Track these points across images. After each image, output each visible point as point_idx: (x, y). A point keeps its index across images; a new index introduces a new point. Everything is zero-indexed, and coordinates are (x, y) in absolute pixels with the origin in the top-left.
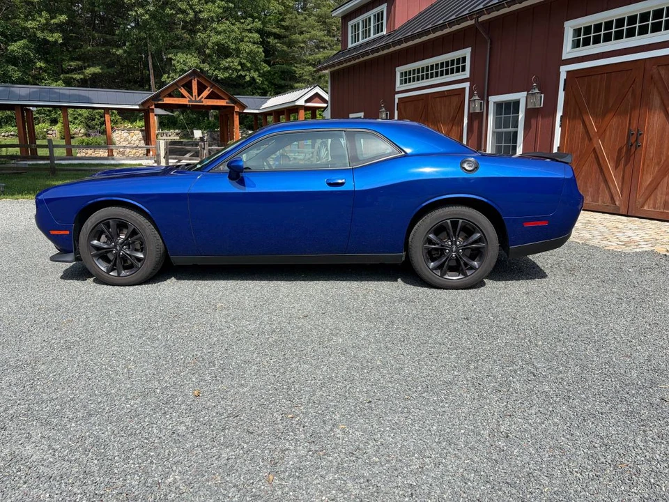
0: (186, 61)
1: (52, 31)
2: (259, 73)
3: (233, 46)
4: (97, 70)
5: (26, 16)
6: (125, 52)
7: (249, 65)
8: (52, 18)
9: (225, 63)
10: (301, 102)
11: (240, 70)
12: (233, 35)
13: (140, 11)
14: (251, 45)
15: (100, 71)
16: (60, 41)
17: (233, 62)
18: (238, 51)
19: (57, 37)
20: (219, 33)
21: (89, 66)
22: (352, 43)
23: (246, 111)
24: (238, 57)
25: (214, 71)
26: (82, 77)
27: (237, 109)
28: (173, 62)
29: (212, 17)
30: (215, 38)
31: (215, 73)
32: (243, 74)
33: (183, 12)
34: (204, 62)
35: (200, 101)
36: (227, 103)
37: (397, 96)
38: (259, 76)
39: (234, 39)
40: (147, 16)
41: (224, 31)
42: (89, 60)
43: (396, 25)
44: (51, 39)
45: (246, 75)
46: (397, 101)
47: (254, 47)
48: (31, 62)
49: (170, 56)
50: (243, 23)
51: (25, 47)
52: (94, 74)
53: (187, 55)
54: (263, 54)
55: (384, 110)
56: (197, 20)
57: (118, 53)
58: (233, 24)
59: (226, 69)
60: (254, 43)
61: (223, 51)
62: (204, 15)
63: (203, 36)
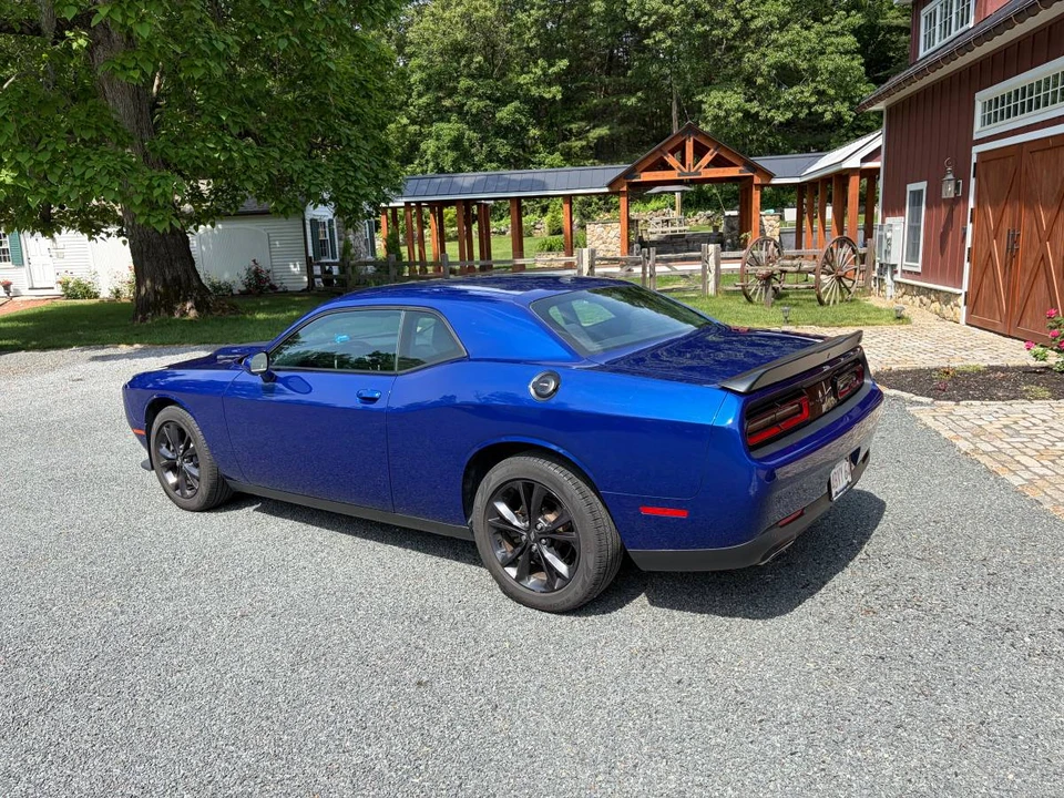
0: (723, 102)
1: (550, 85)
2: (852, 103)
3: (804, 65)
4: (603, 131)
5: (522, 68)
6: (640, 100)
7: (832, 92)
8: (551, 65)
9: (788, 95)
10: (854, 163)
11: (814, 104)
12: (805, 47)
13: (660, 35)
14: (837, 57)
15: (608, 132)
16: (559, 97)
17: (804, 93)
18: (814, 72)
19: (555, 92)
20: (781, 48)
21: (594, 128)
22: (925, 50)
23: (774, 181)
24: (813, 81)
25: (769, 111)
26: (584, 143)
27: (757, 180)
28: (704, 106)
29: (771, 24)
30: (774, 57)
31: (769, 115)
32: (820, 109)
33: (724, 24)
34: (749, 100)
35: (697, 173)
36: (741, 172)
37: (976, 149)
38: (851, 110)
39: (809, 52)
40: (669, 42)
41: (791, 44)
42: (595, 117)
43: (989, 7)
44: (547, 96)
45: (825, 111)
46: (974, 160)
47: (842, 61)
48: (524, 129)
49: (699, 98)
50: (827, 22)
51: (517, 110)
52: (601, 138)
53: (725, 92)
54: (863, 68)
55: (950, 177)
56: (744, 33)
57: (629, 103)
58: (808, 28)
59: (788, 105)
60: (846, 52)
61: (787, 75)
62: (758, 23)
63: (754, 57)
